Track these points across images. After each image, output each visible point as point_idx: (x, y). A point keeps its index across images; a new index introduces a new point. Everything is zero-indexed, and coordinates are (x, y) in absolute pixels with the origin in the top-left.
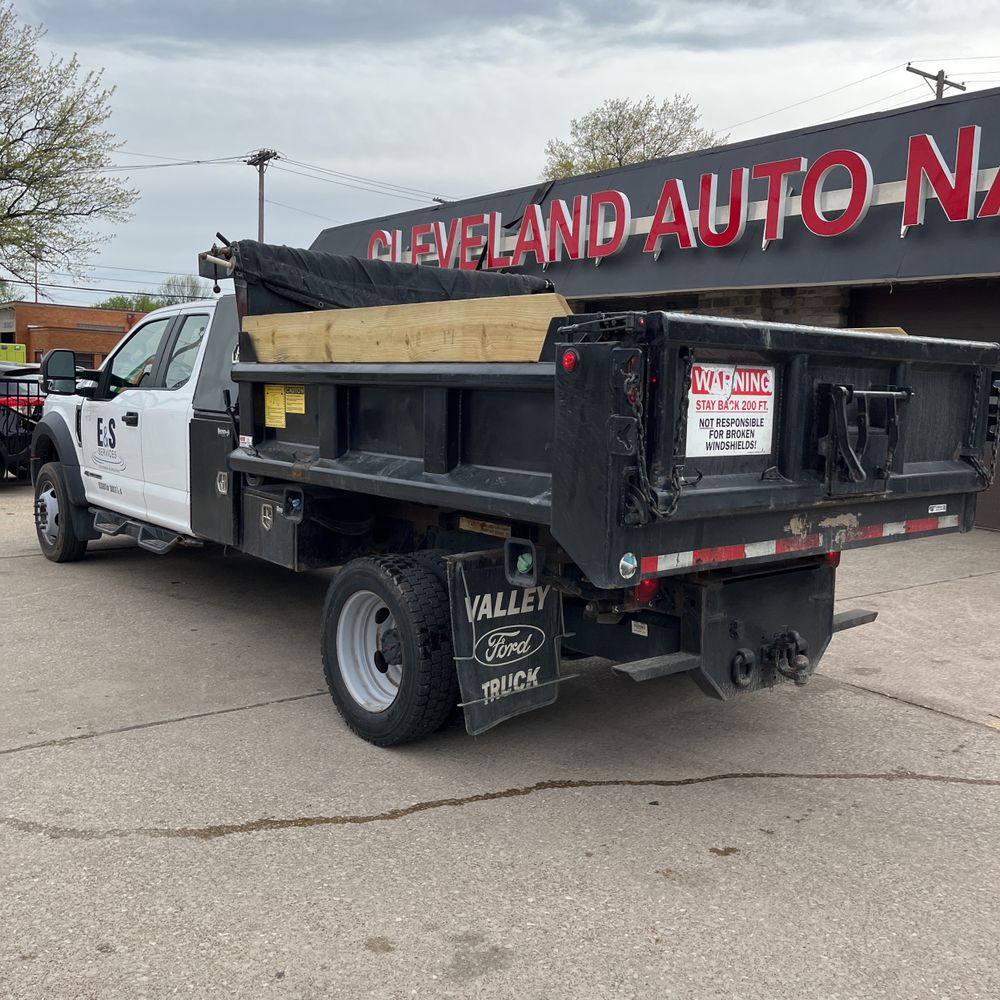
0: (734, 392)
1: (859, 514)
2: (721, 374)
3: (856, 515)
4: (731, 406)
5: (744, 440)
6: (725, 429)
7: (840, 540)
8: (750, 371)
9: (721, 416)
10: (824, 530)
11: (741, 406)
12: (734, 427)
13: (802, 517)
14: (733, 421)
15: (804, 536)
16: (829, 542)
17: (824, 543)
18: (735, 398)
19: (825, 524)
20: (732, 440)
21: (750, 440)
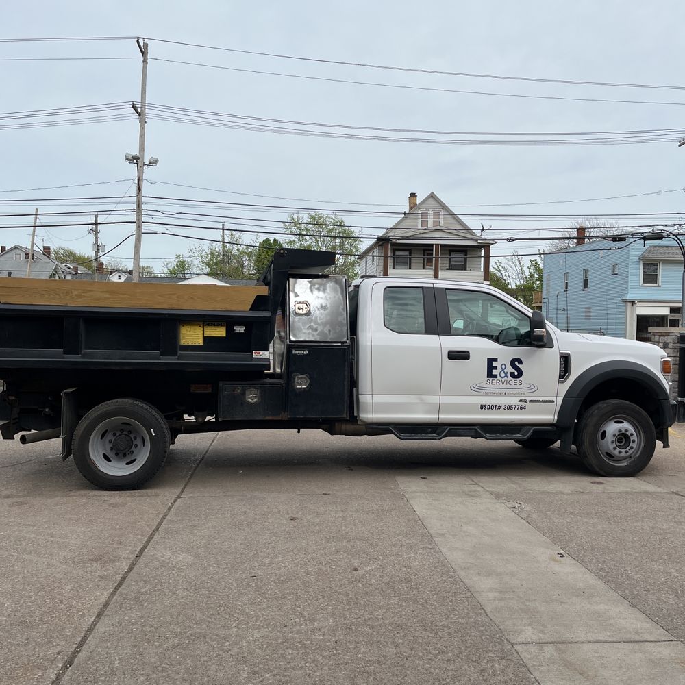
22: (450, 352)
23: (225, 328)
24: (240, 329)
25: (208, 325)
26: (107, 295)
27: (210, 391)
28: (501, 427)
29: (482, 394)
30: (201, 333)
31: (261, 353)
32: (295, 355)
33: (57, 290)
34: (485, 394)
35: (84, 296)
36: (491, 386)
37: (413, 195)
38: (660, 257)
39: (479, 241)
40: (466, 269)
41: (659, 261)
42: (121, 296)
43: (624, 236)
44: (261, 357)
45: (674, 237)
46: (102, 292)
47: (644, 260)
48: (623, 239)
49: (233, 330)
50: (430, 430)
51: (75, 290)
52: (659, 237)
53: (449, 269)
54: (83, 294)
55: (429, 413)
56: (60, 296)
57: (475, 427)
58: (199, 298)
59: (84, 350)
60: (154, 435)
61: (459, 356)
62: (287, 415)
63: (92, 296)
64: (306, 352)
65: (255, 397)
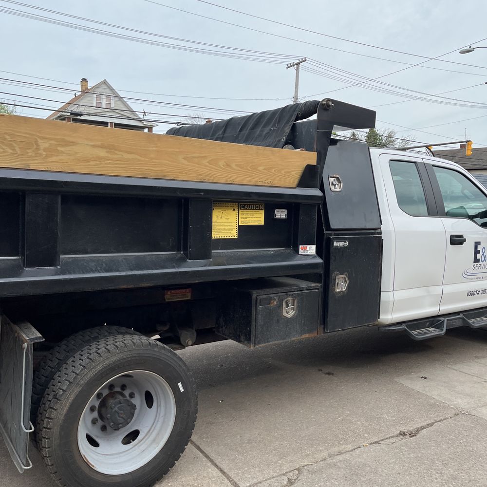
22: (452, 236)
23: (262, 212)
24: (281, 214)
25: (244, 208)
26: (102, 153)
27: (189, 298)
28: (473, 312)
29: (468, 280)
30: (235, 219)
31: (308, 247)
32: (337, 248)
33: (8, 137)
34: (471, 280)
35: (62, 152)
36: (475, 271)
37: (84, 80)
39: (145, 123)
42: (126, 156)
44: (308, 253)
46: (94, 146)
49: (274, 215)
50: (428, 323)
51: (43, 138)
54: (59, 148)
55: (432, 305)
56: (14, 150)
57: (461, 316)
58: (237, 165)
59: (61, 256)
60: (182, 390)
61: (457, 240)
62: (324, 328)
63: (76, 153)
64: (347, 243)
65: (292, 309)
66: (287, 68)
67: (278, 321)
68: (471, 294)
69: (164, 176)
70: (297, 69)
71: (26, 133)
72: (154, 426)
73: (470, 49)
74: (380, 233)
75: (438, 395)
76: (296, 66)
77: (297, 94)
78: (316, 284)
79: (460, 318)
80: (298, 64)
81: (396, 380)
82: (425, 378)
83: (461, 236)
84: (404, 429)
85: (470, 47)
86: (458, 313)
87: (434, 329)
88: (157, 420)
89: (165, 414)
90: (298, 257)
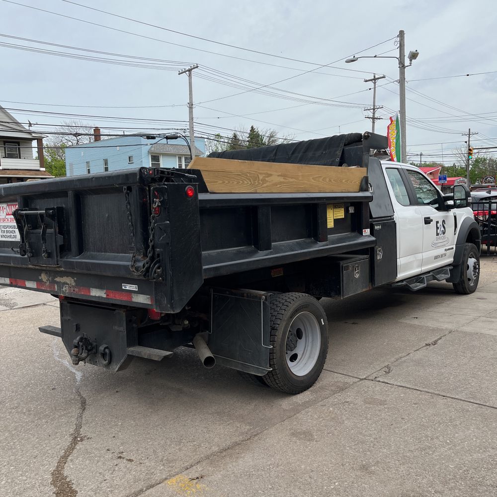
0: (7, 215)
1: (75, 279)
2: (3, 207)
3: (74, 279)
4: (6, 220)
5: (12, 234)
6: (5, 230)
7: (66, 290)
8: (12, 205)
9: (4, 224)
10: (57, 283)
11: (9, 220)
12: (8, 229)
13: (46, 273)
14: (8, 226)
15: (48, 283)
16: (60, 290)
17: (58, 289)
18: (7, 217)
19: (58, 279)
20: (8, 234)
21: (14, 234)
22: (425, 218)
23: (343, 209)
24: (352, 210)
25: (335, 207)
30: (333, 215)
32: (377, 230)
34: (436, 248)
36: (437, 241)
38: (162, 151)
39: (33, 135)
40: (20, 158)
41: (160, 154)
43: (154, 136)
44: (367, 234)
45: (183, 138)
47: (151, 153)
48: (153, 138)
49: (348, 211)
50: (415, 280)
52: (175, 137)
53: (5, 157)
54: (266, 179)
55: (418, 267)
56: (251, 182)
57: (431, 274)
58: (334, 180)
59: (272, 244)
60: (323, 324)
61: (428, 221)
62: (372, 285)
63: (272, 180)
64: (380, 227)
65: (358, 272)
66: (179, 74)
67: (352, 281)
68: (436, 257)
69: (306, 191)
70: (190, 76)
71: (254, 171)
72: (306, 348)
73: (354, 59)
74: (393, 219)
75: (432, 325)
76: (188, 72)
77: (192, 100)
78: (366, 256)
79: (431, 275)
80: (190, 71)
81: (399, 321)
82: (417, 318)
83: (429, 218)
84: (427, 342)
85: (354, 57)
86: (429, 272)
87: (418, 284)
88: (307, 345)
89: (313, 341)
90: (363, 237)
